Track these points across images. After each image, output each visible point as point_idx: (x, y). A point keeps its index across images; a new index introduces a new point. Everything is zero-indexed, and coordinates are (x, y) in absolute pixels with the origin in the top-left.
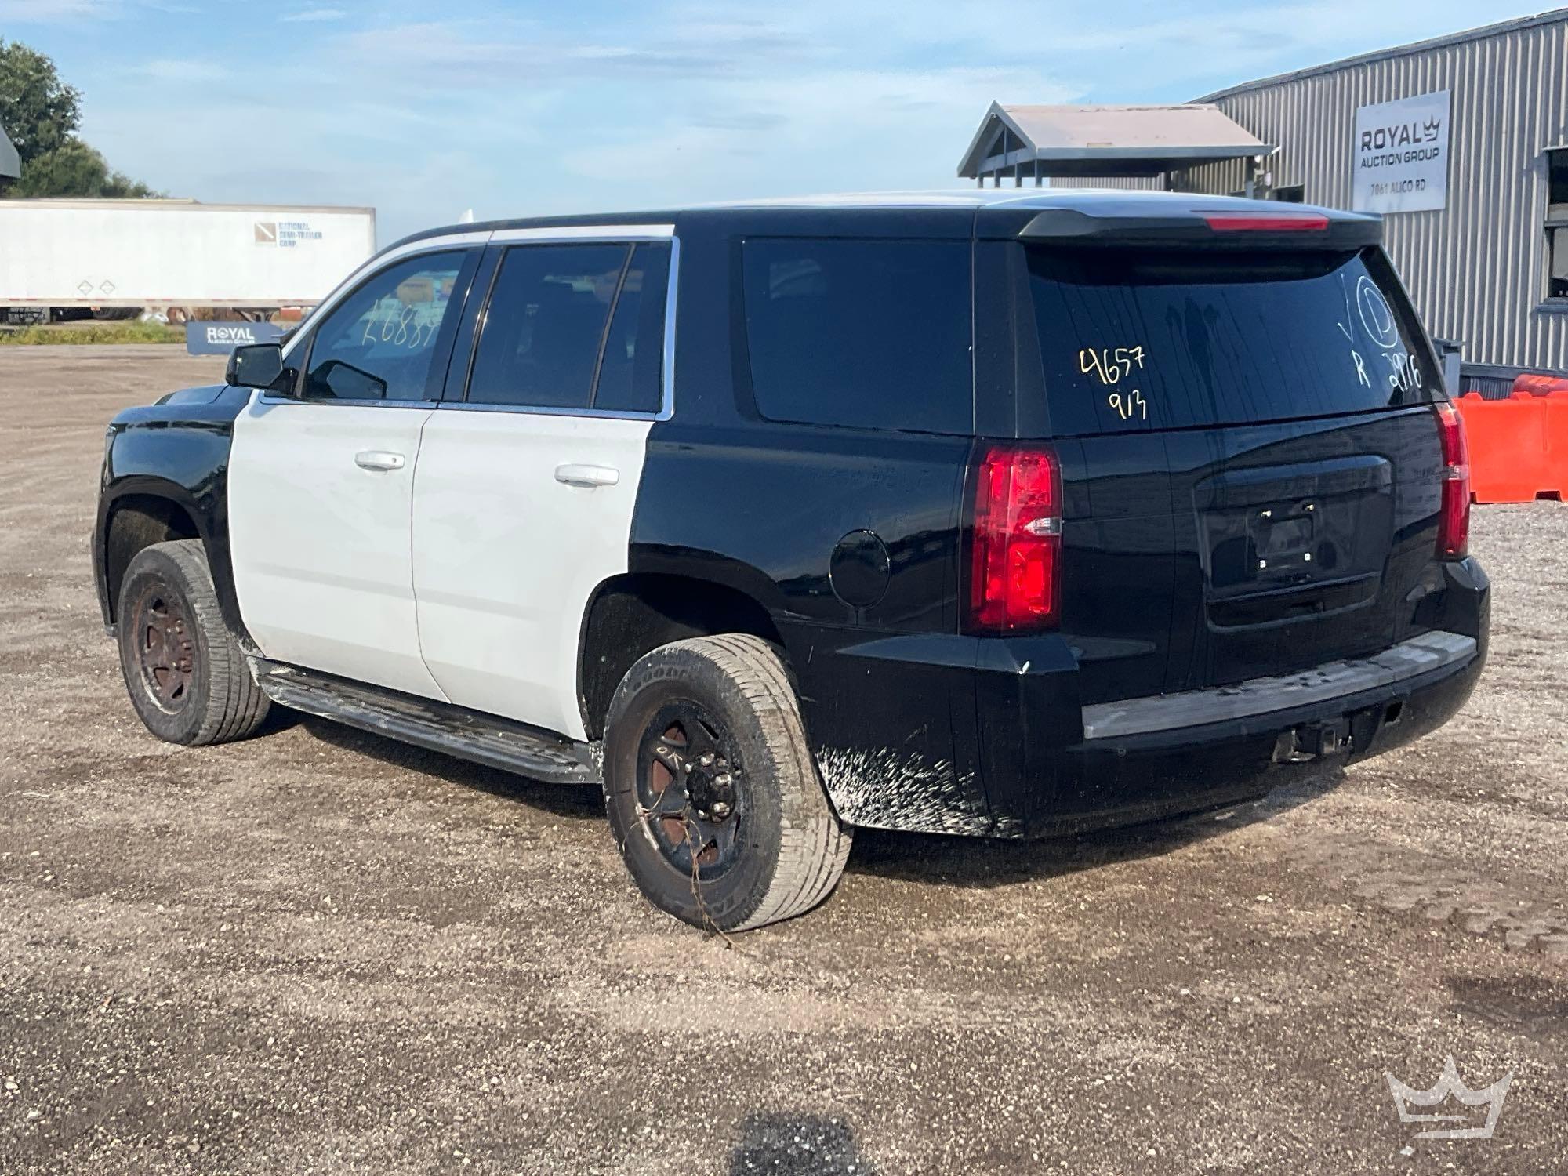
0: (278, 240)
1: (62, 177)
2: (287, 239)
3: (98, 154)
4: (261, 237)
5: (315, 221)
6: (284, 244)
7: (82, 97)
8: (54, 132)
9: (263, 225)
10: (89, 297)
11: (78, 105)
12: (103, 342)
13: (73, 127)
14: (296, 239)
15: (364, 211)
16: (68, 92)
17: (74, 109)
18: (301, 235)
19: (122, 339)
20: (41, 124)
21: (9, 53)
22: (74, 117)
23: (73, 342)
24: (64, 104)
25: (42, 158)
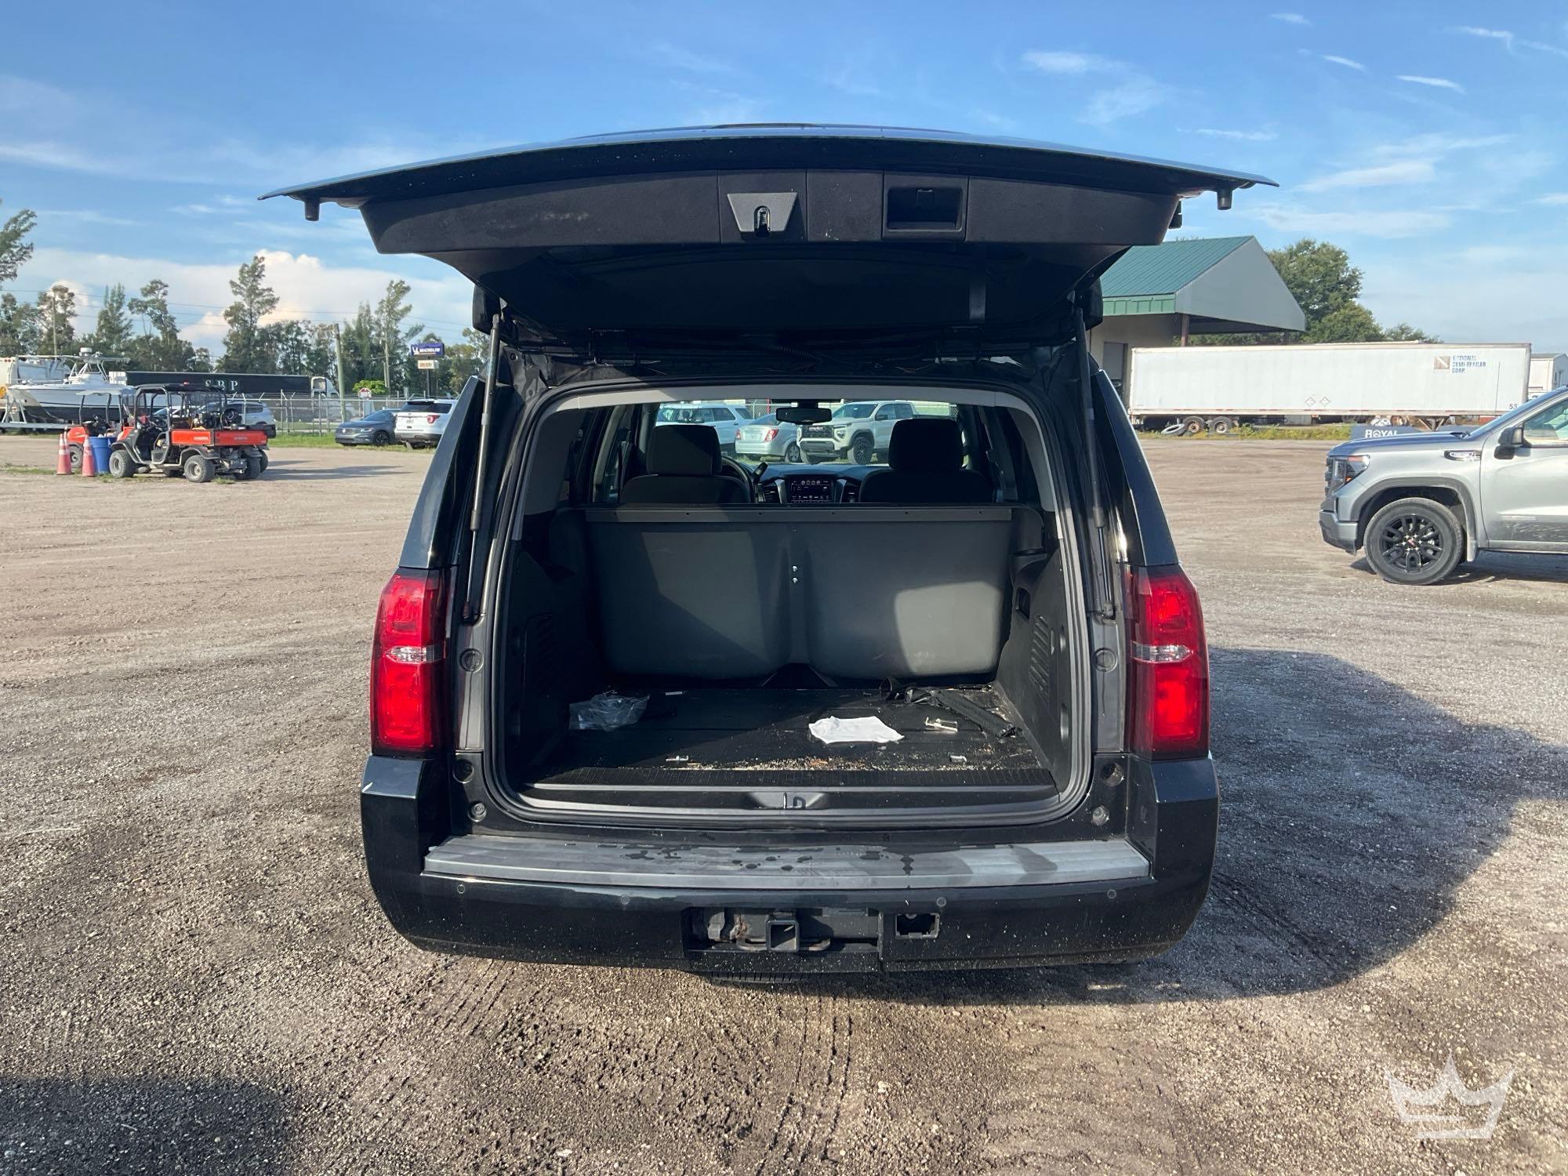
0: (1451, 368)
1: (1339, 330)
2: (1458, 367)
3: (1370, 313)
4: (1439, 367)
5: (1481, 353)
6: (1456, 371)
7: (1363, 275)
8: (1340, 300)
9: (1441, 358)
10: (1312, 408)
11: (1360, 281)
12: (1316, 439)
13: (1356, 296)
14: (1465, 367)
15: (1523, 345)
16: (1354, 273)
17: (1358, 283)
18: (1469, 364)
19: (1329, 437)
20: (1333, 295)
21: (1319, 249)
22: (1357, 289)
23: (1296, 439)
24: (1352, 281)
25: (1328, 317)
